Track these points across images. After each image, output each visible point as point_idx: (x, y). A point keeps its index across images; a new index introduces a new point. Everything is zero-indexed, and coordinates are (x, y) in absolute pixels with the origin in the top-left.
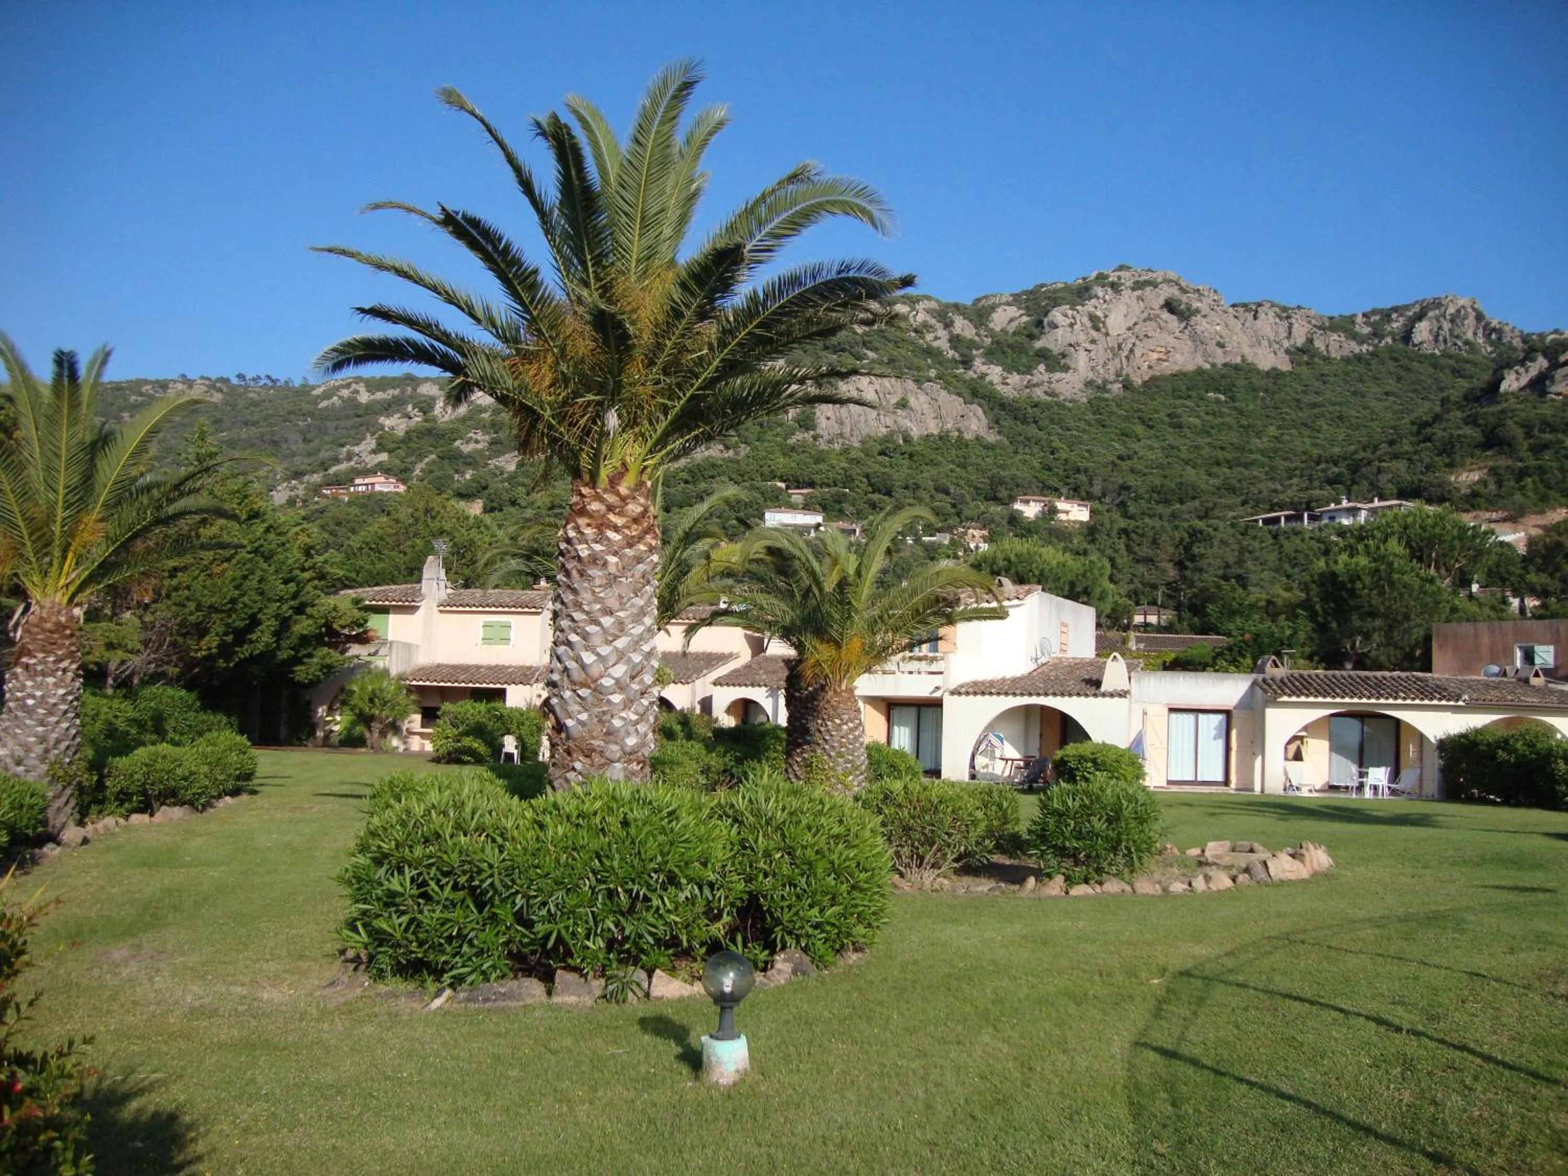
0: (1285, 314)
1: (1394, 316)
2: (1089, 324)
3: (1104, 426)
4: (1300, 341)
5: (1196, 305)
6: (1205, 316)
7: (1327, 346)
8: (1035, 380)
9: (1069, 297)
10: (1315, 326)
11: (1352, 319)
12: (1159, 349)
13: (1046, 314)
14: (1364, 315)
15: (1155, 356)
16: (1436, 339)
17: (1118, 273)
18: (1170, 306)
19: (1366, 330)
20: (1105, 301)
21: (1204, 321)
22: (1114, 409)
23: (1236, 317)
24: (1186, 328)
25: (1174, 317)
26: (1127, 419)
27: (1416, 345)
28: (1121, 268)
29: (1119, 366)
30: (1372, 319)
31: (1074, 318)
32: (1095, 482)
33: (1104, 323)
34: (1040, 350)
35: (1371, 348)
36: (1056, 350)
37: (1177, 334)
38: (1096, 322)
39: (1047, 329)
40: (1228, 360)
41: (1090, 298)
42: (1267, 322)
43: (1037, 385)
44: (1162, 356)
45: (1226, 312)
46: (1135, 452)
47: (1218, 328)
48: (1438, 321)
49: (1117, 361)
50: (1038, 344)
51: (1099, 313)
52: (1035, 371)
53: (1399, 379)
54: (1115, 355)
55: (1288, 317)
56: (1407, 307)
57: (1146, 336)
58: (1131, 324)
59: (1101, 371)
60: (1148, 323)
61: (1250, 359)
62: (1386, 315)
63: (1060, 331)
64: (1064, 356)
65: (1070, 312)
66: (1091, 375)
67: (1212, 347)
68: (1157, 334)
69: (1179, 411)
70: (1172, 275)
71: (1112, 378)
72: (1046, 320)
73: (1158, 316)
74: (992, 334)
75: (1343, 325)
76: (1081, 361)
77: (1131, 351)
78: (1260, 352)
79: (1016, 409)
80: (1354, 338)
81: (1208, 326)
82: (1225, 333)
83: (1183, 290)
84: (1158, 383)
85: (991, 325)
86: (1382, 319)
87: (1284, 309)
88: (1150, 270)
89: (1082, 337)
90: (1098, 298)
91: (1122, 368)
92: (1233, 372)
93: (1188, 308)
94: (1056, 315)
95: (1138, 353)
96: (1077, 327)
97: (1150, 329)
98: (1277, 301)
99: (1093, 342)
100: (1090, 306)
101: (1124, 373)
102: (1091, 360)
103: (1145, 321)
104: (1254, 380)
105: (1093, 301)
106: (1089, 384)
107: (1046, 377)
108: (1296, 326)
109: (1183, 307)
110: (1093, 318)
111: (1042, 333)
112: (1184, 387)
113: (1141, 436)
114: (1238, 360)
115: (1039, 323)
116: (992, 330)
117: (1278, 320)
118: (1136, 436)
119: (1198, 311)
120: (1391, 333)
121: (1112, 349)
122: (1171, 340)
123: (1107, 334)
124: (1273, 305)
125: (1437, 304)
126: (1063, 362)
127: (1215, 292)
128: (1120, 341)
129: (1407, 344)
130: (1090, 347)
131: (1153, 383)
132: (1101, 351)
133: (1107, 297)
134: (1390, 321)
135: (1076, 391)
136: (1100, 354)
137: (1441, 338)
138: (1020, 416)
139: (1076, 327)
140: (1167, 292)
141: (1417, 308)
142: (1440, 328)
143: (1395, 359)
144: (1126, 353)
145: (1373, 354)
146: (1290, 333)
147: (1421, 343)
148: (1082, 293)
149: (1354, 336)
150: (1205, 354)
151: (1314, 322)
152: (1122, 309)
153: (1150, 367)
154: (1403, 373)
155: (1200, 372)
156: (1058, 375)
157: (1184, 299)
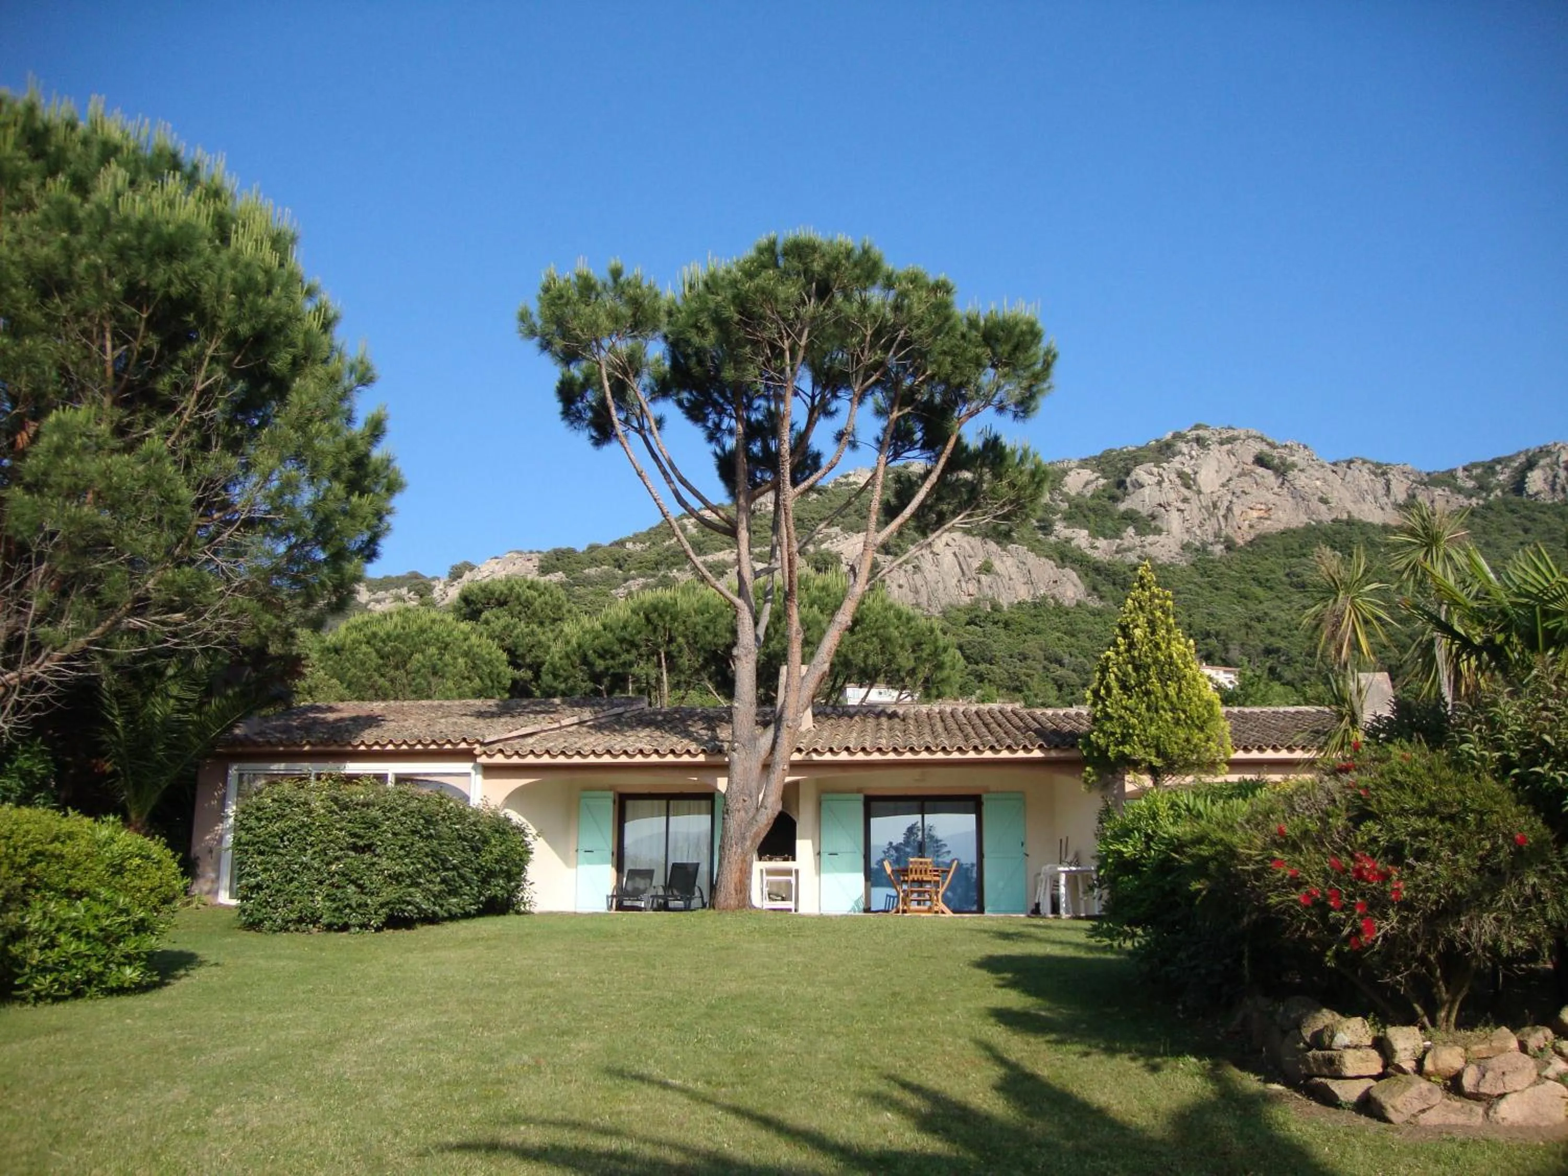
0: (1381, 470)
1: (1498, 468)
2: (1178, 481)
3: (1217, 589)
4: (1401, 498)
5: (1290, 459)
6: (1302, 470)
7: (1433, 502)
8: (1126, 544)
9: (1151, 455)
10: (1414, 481)
11: (1451, 473)
12: (1259, 506)
13: (1128, 474)
14: (1465, 469)
15: (1255, 514)
16: (1553, 489)
17: (1195, 432)
18: (1261, 461)
19: (1470, 484)
20: (1192, 458)
21: (1302, 476)
22: (1223, 569)
23: (1333, 471)
24: (1283, 484)
25: (1270, 472)
26: (1241, 579)
27: (1531, 496)
28: (1197, 427)
29: (1217, 527)
30: (1475, 472)
31: (1160, 475)
32: (1231, 646)
33: (1194, 480)
34: (1126, 512)
35: (1481, 502)
36: (1145, 512)
37: (1276, 490)
38: (1187, 480)
39: (1130, 489)
40: (1334, 516)
41: (1174, 455)
42: (1363, 476)
43: (1129, 550)
44: (1262, 513)
45: (1323, 467)
46: (1266, 613)
47: (1318, 483)
48: (1552, 470)
49: (1214, 520)
50: (1122, 507)
51: (1187, 470)
52: (1124, 535)
53: (1526, 531)
54: (1211, 515)
55: (1384, 473)
56: (1510, 459)
57: (1243, 492)
58: (1224, 480)
59: (1198, 532)
60: (1242, 479)
61: (1356, 515)
62: (1490, 468)
63: (1147, 491)
64: (1153, 517)
65: (1155, 470)
66: (1186, 538)
67: (1315, 503)
68: (1254, 490)
69: (1298, 570)
70: (1254, 432)
71: (1211, 539)
72: (1128, 480)
73: (1252, 471)
74: (1066, 497)
75: (1446, 480)
76: (1174, 522)
77: (1229, 509)
78: (1365, 507)
79: (1115, 573)
80: (1459, 492)
81: (1307, 481)
82: (1325, 489)
83: (1272, 446)
84: (1266, 542)
85: (1065, 489)
86: (1485, 472)
87: (1378, 465)
88: (1230, 428)
89: (1172, 496)
90: (1184, 454)
91: (1220, 529)
92: (1345, 528)
93: (1283, 462)
94: (1140, 473)
95: (1237, 510)
96: (1166, 484)
97: (1245, 485)
98: (1368, 458)
99: (1185, 500)
100: (1176, 462)
101: (1224, 533)
102: (1185, 520)
103: (1239, 476)
104: (1372, 535)
105: (1178, 458)
106: (1185, 547)
107: (1137, 540)
108: (1394, 483)
109: (1276, 461)
110: (1181, 475)
111: (1125, 494)
112: (1296, 546)
113: (1262, 598)
114: (1345, 517)
115: (1121, 484)
116: (1067, 494)
117: (1373, 477)
118: (1257, 598)
119: (1294, 465)
120: (1499, 485)
121: (1207, 508)
122: (1271, 497)
123: (1199, 492)
124: (1364, 462)
125: (1545, 452)
126: (1153, 524)
127: (1305, 447)
128: (1215, 499)
129: (1521, 495)
130: (1182, 506)
131: (1260, 543)
132: (1196, 511)
133: (1194, 453)
134: (1494, 473)
135: (1173, 554)
136: (1194, 512)
137: (1558, 487)
138: (1119, 580)
139: (1164, 485)
140: (1257, 447)
141: (1523, 459)
142: (1556, 476)
143: (1513, 511)
144: (1222, 512)
145: (1488, 507)
146: (1388, 489)
147: (1537, 493)
148: (1164, 450)
149: (1460, 490)
150: (1307, 510)
151: (1411, 477)
152: (1214, 465)
153: (1251, 526)
154: (1528, 524)
155: (1308, 529)
156: (1151, 538)
157: (1275, 453)
